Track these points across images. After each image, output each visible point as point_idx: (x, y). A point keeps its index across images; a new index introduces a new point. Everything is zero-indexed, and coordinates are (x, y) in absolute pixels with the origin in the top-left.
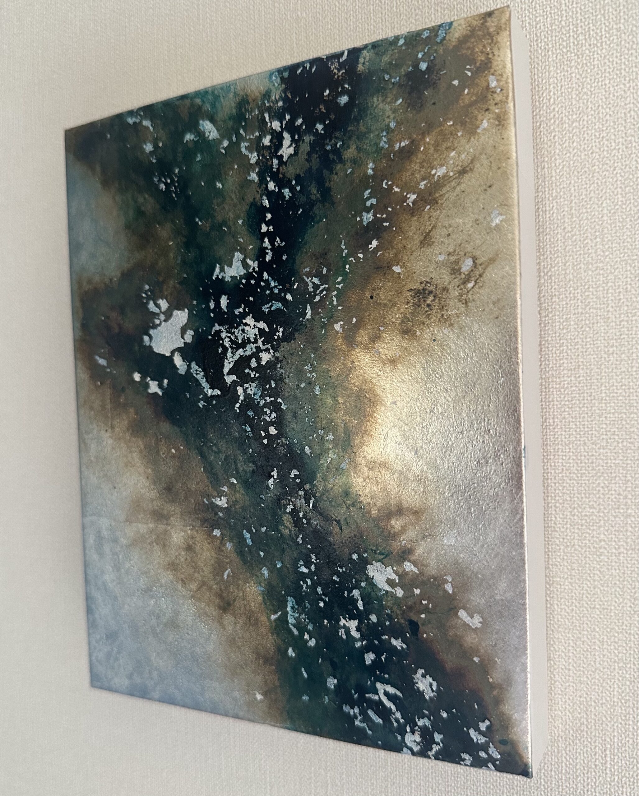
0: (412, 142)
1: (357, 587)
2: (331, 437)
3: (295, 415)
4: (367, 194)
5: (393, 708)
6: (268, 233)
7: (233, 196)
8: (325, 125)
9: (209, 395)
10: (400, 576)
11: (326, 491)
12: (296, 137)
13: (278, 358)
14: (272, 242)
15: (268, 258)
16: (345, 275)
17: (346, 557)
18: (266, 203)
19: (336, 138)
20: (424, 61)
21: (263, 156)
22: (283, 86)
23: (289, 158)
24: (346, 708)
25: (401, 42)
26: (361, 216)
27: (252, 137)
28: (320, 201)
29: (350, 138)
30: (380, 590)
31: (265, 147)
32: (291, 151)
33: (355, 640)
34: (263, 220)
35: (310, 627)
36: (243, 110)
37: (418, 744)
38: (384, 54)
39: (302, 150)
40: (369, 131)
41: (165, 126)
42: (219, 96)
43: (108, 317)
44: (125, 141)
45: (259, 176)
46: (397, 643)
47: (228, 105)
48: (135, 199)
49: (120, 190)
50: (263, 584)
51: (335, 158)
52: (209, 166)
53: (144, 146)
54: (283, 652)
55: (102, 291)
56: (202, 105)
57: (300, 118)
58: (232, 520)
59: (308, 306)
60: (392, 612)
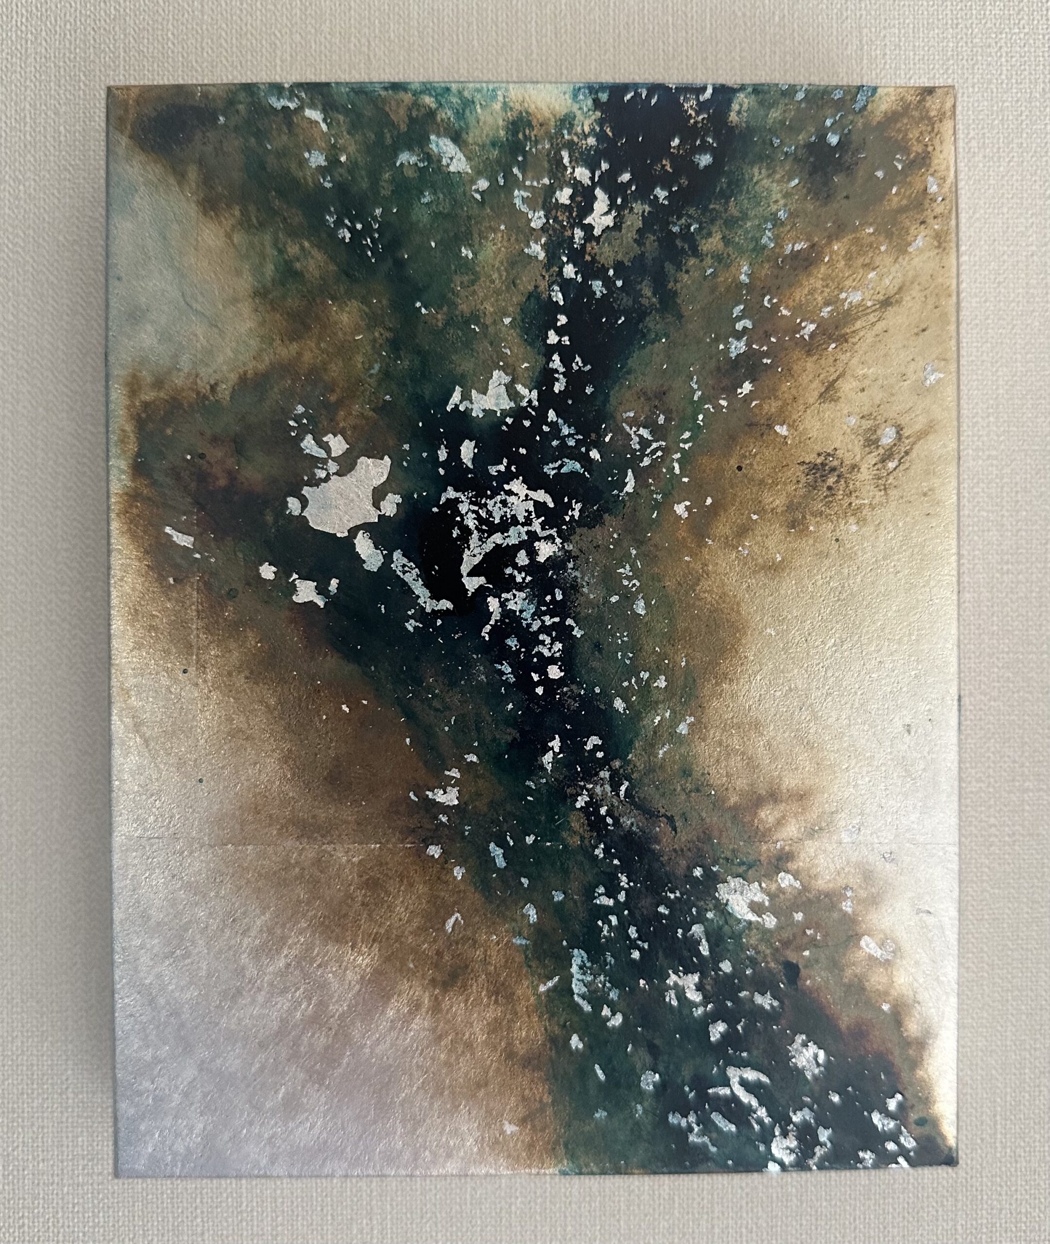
0: (813, 246)
1: (700, 919)
2: (662, 683)
3: (598, 647)
4: (737, 310)
5: (754, 1103)
6: (559, 346)
7: (495, 276)
8: (670, 192)
9: (428, 610)
10: (772, 896)
11: (651, 770)
12: (619, 201)
13: (569, 552)
14: (566, 361)
15: (558, 388)
16: (696, 430)
17: (680, 871)
18: (558, 297)
19: (690, 217)
20: (834, 133)
21: (556, 219)
22: (598, 114)
23: (603, 231)
24: (674, 1119)
25: (800, 96)
26: (727, 343)
27: (535, 184)
28: (657, 310)
29: (713, 221)
30: (739, 921)
31: (558, 206)
32: (609, 221)
33: (694, 1005)
34: (552, 324)
35: (613, 995)
36: (521, 136)
37: (792, 1151)
38: (771, 106)
39: (629, 223)
40: (745, 217)
41: (354, 127)
42: (473, 102)
43: (202, 456)
44: (261, 135)
45: (547, 252)
46: (765, 1001)
47: (490, 120)
48: (280, 246)
49: (245, 224)
50: (525, 932)
51: (686, 246)
52: (446, 216)
53: (307, 155)
54: (559, 1043)
55: (191, 405)
56: (437, 109)
57: (627, 171)
58: (467, 828)
59: (630, 472)
60: (758, 953)
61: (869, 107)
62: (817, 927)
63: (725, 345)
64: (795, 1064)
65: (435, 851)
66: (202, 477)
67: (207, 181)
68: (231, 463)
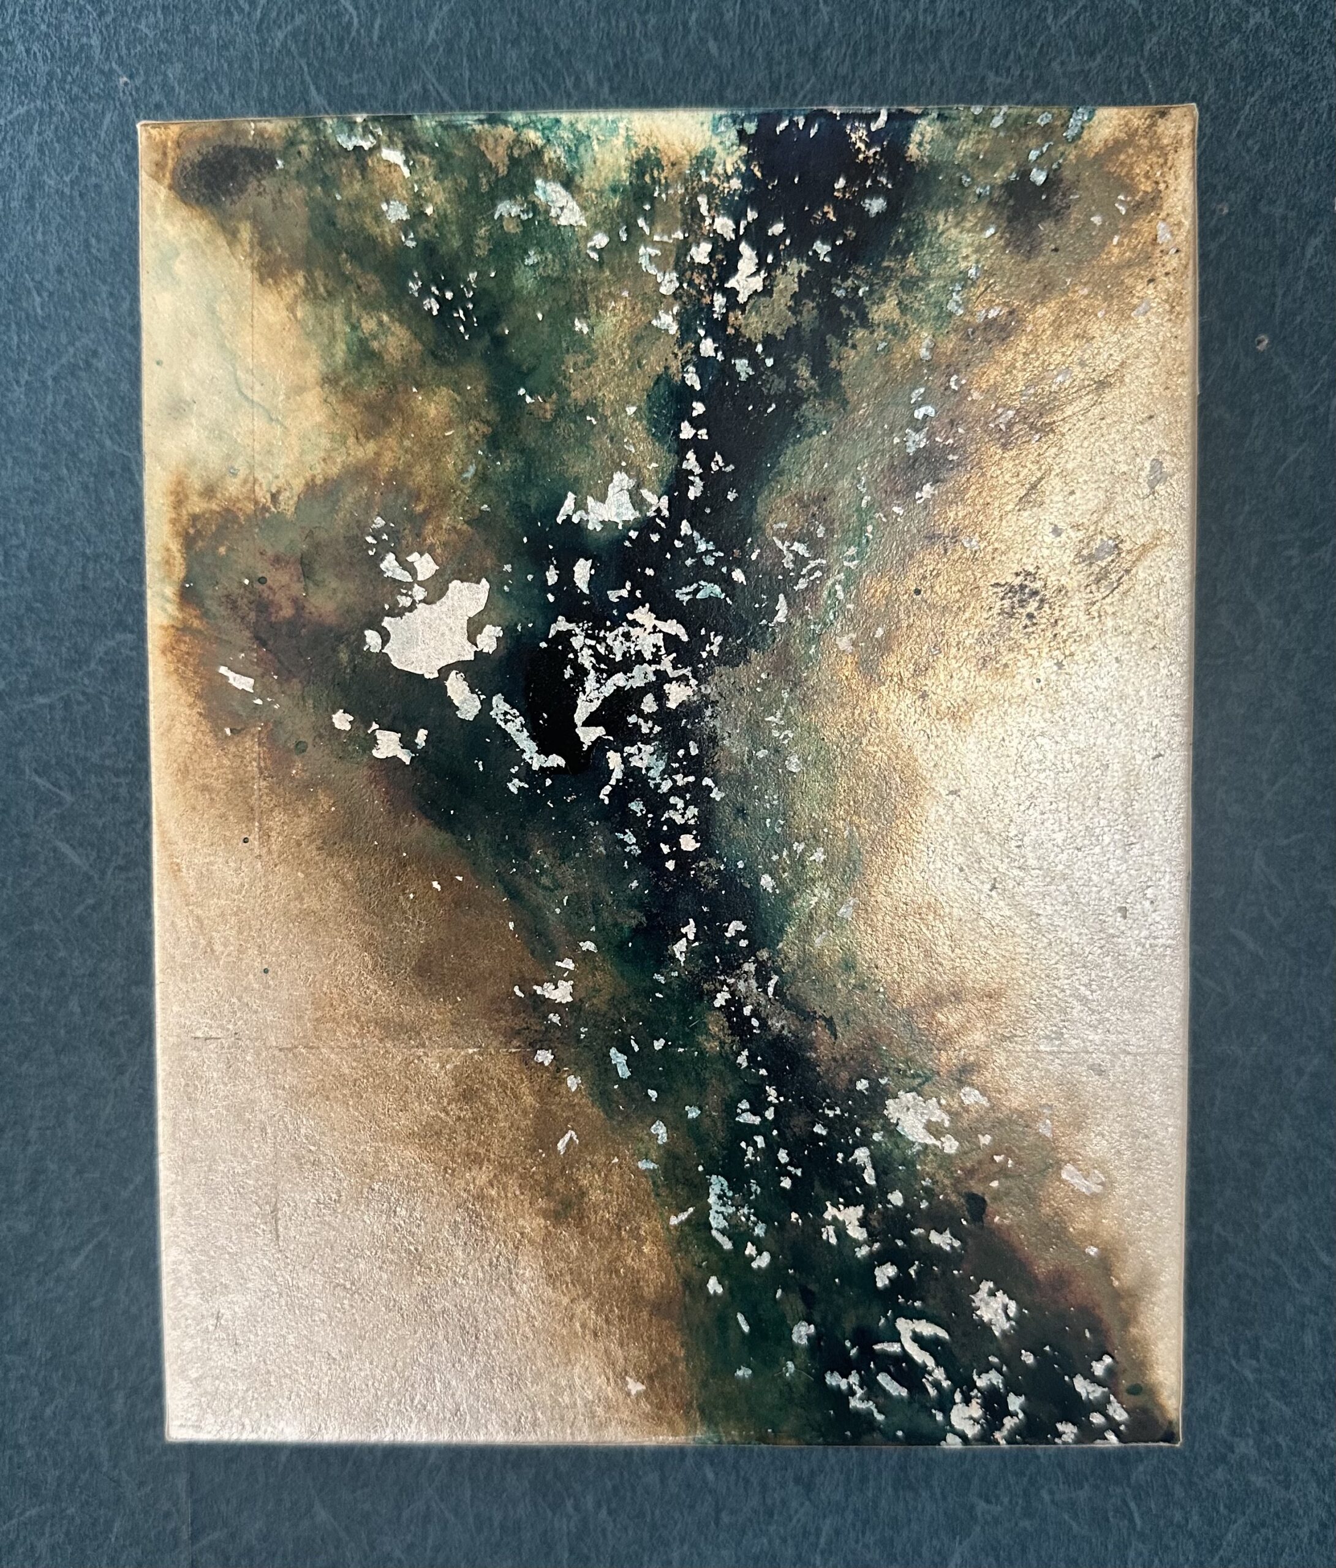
0: (1011, 312)
1: (864, 1142)
2: (819, 855)
3: (741, 812)
4: (917, 394)
5: (930, 1363)
6: (695, 440)
7: (616, 355)
8: (834, 245)
9: (535, 767)
10: (954, 1115)
11: (805, 960)
12: (770, 259)
13: (707, 696)
14: (704, 461)
15: (693, 493)
16: (864, 544)
17: (841, 1086)
18: (693, 380)
19: (858, 277)
20: (1041, 168)
21: (691, 283)
22: (744, 149)
23: (750, 297)
24: (833, 1380)
25: (998, 121)
26: (903, 435)
27: (665, 239)
28: (816, 395)
29: (886, 282)
30: (912, 1144)
31: (694, 266)
32: (757, 284)
33: (855, 1244)
34: (685, 413)
35: (759, 1231)
36: (647, 178)
37: (975, 1421)
38: (959, 137)
39: (781, 286)
40: (926, 276)
41: (442, 172)
42: (589, 137)
43: (262, 580)
44: (328, 182)
45: (680, 323)
46: (942, 1240)
47: (609, 159)
48: (354, 321)
49: (310, 292)
50: (654, 1155)
51: (853, 314)
52: (555, 281)
53: (384, 207)
54: (695, 1287)
55: (248, 518)
56: (544, 147)
57: (779, 221)
58: (583, 1030)
59: (781, 597)
60: (935, 1182)
61: (1085, 136)
62: (1009, 1152)
63: (901, 437)
64: (981, 1317)
65: (545, 1057)
66: (263, 607)
67: (263, 241)
68: (297, 589)
